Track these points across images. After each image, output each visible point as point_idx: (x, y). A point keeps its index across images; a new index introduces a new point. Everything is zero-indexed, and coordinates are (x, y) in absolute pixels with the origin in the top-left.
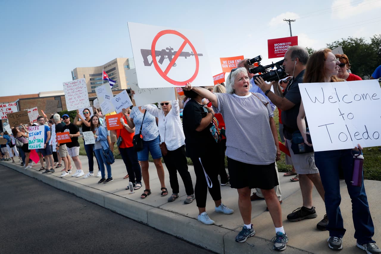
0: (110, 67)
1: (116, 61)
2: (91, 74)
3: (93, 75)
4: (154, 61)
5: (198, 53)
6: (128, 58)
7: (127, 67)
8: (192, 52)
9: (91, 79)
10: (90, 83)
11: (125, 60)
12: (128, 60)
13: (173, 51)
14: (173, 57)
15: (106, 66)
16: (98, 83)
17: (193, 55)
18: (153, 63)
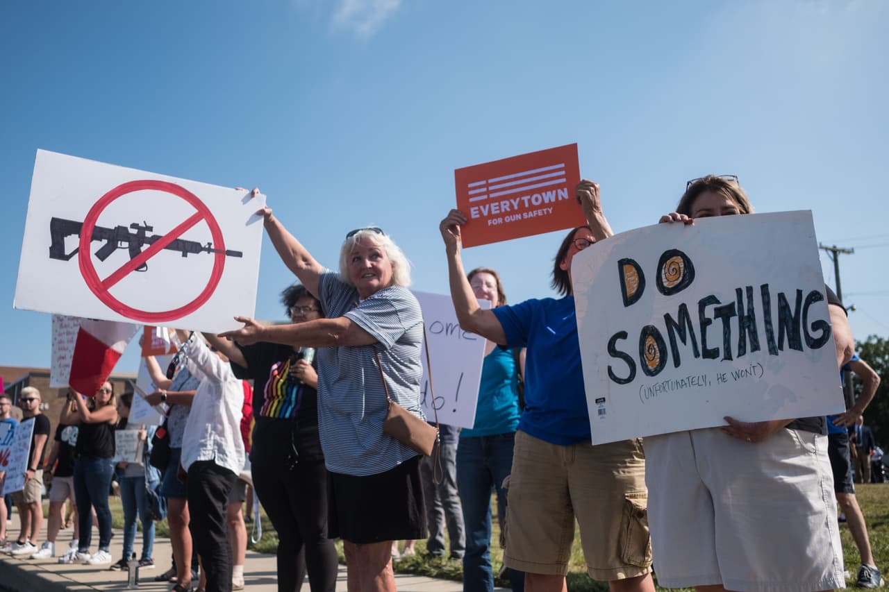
4: (83, 251)
5: (227, 248)
8: (210, 244)
13: (148, 234)
14: (145, 247)
17: (209, 250)
18: (77, 254)
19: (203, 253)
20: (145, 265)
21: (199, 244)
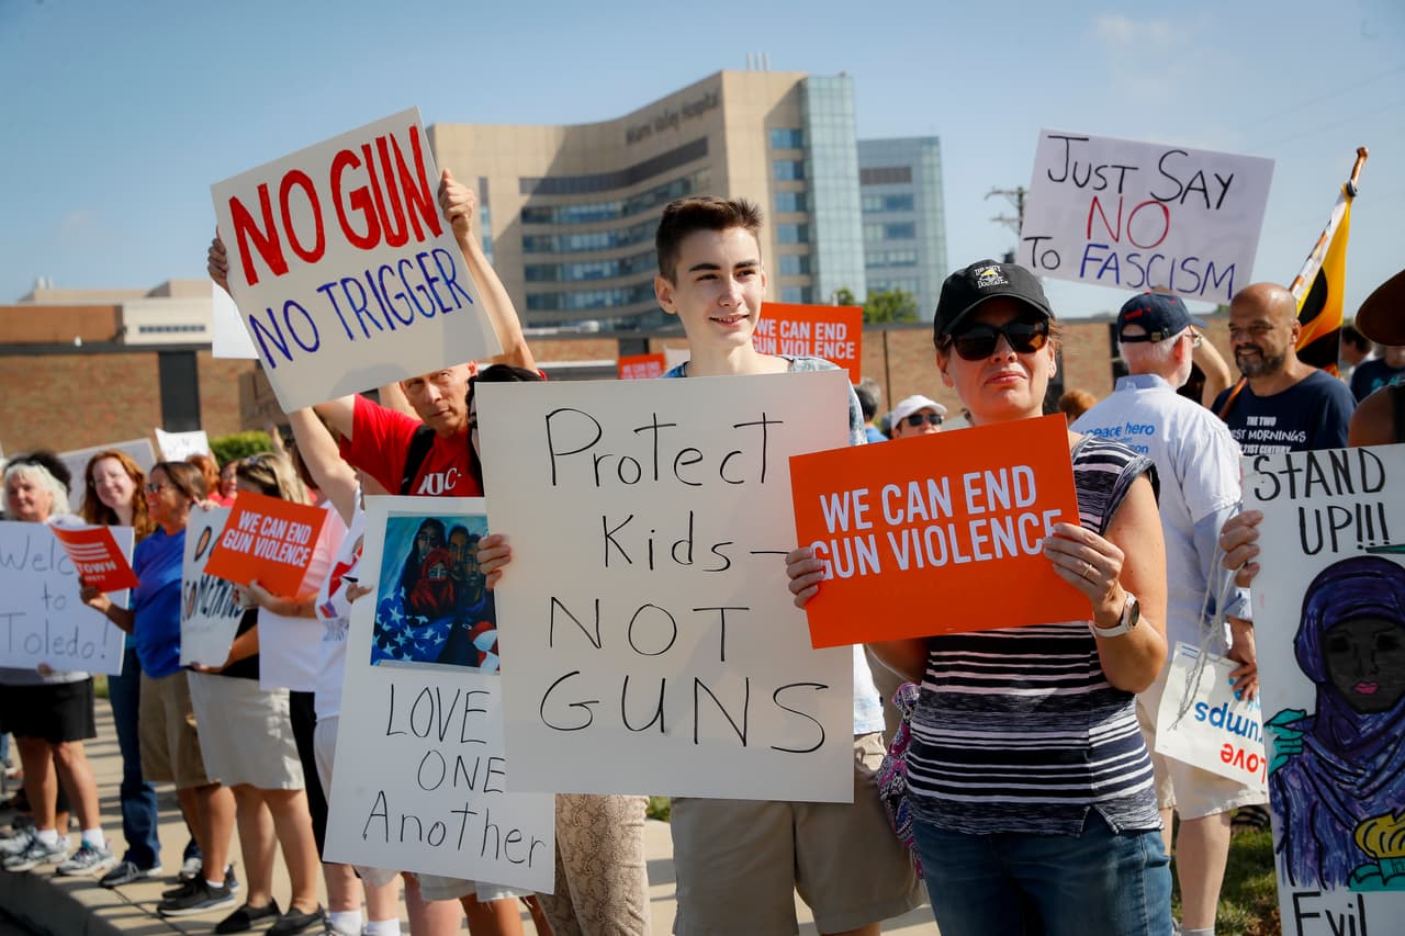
0: (670, 131)
1: (711, 92)
2: (532, 180)
3: (545, 186)
6: (798, 76)
7: (787, 140)
9: (526, 215)
10: (519, 241)
11: (781, 88)
12: (799, 92)
15: (641, 123)
16: (576, 242)
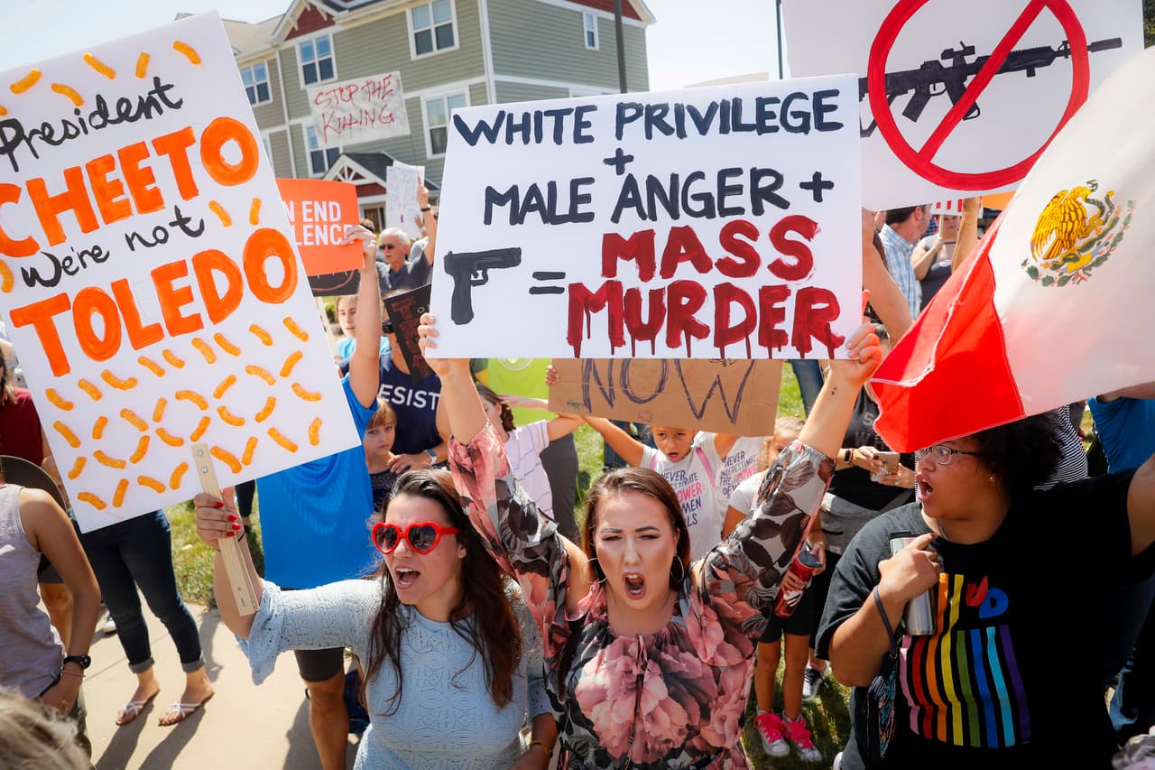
5: (1090, 41)
8: (1064, 43)
14: (970, 80)
19: (1059, 60)
20: (975, 107)
21: (1049, 48)
